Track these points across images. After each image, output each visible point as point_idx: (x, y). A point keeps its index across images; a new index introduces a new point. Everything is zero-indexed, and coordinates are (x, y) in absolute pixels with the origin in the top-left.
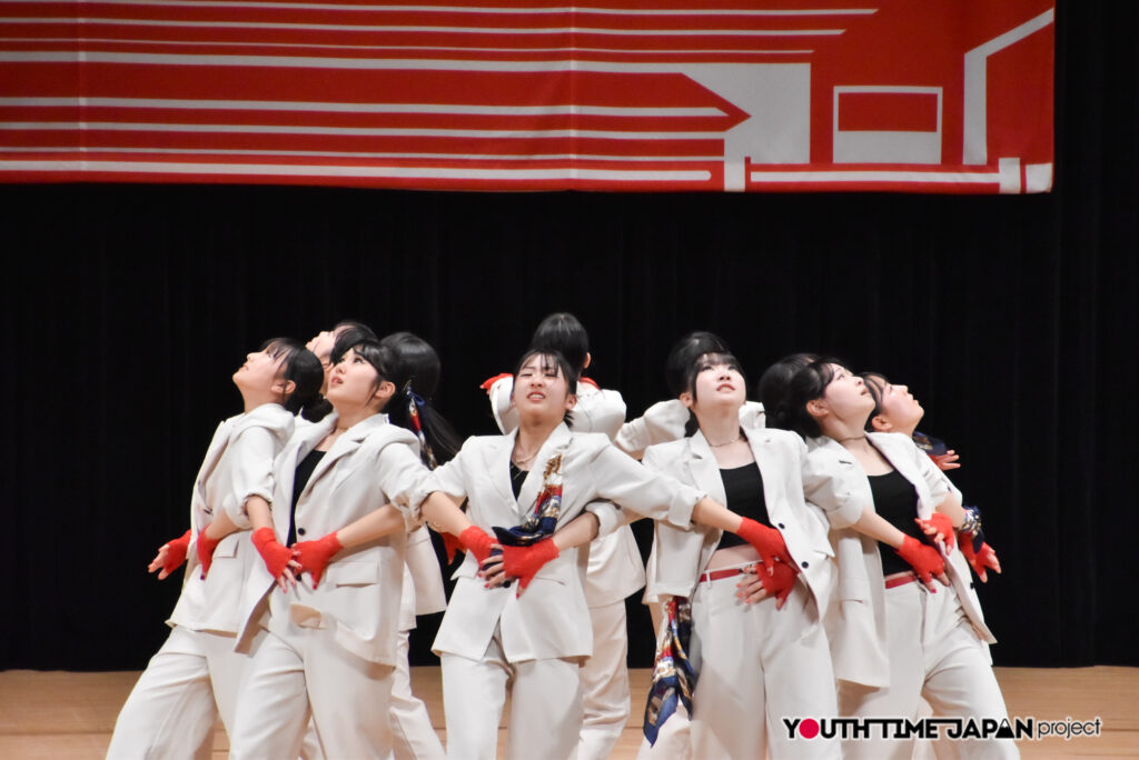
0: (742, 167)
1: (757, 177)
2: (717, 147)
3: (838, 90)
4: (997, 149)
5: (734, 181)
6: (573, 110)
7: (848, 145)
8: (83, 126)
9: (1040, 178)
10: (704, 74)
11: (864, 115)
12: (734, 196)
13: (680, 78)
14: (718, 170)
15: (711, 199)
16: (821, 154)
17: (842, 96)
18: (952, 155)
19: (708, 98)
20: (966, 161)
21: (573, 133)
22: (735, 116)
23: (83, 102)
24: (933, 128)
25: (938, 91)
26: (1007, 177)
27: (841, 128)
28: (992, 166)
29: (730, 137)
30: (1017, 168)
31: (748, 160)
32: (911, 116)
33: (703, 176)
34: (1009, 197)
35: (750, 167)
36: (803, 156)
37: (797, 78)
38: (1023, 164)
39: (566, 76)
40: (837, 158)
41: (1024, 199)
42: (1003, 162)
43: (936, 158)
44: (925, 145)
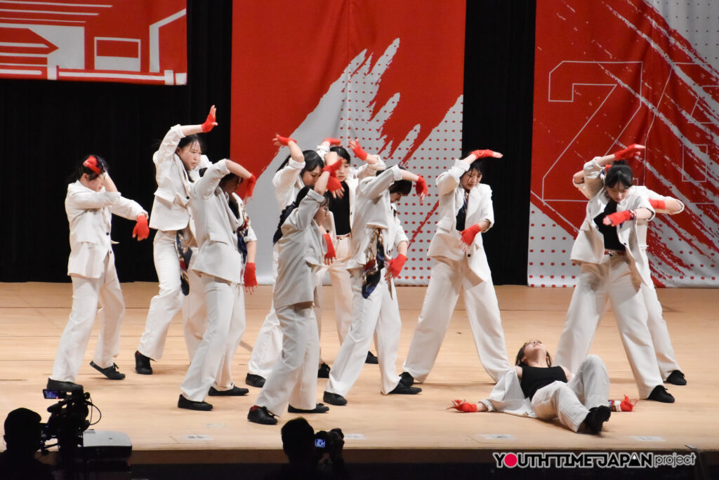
0: (55, 70)
1: (62, 74)
2: (44, 61)
3: (96, 39)
4: (164, 66)
5: (52, 75)
7: (102, 62)
9: (182, 79)
11: (107, 50)
12: (52, 82)
13: (28, 31)
14: (45, 70)
15: (42, 83)
16: (89, 66)
17: (98, 41)
18: (145, 69)
20: (151, 71)
22: (52, 48)
24: (137, 57)
25: (139, 41)
26: (168, 78)
27: (98, 55)
28: (161, 73)
29: (50, 57)
30: (172, 74)
31: (58, 67)
32: (128, 51)
33: (38, 73)
34: (169, 87)
35: (59, 70)
36: (82, 66)
38: (175, 73)
40: (96, 67)
41: (175, 88)
42: (166, 72)
43: (138, 69)
44: (133, 64)
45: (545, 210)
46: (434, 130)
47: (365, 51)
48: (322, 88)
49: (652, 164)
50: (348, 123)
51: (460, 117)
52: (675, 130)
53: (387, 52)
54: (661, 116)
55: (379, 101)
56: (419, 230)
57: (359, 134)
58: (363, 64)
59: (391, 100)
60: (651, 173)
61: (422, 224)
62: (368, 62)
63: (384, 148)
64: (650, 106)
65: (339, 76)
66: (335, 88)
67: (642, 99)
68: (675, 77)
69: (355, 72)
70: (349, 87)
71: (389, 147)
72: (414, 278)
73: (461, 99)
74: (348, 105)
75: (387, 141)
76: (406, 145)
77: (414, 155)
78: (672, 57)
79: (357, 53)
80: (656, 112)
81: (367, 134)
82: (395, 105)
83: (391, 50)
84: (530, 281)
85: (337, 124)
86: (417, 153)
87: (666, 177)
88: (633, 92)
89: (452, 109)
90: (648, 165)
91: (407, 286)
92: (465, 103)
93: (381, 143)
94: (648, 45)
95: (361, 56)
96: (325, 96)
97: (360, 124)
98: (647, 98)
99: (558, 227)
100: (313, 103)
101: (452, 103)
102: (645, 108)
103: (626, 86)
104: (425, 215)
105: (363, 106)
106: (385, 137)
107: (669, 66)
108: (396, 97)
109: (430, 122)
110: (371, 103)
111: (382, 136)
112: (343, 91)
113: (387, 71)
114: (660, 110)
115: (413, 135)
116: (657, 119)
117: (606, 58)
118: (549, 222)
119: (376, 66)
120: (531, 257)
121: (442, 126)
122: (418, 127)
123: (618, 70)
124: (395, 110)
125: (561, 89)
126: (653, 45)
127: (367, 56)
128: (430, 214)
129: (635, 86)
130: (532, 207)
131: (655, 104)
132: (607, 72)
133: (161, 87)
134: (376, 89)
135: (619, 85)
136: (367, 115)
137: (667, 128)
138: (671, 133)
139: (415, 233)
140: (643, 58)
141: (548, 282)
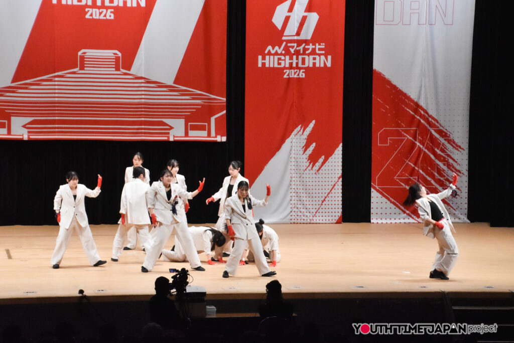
0: (173, 137)
1: (176, 139)
2: (168, 133)
3: (189, 124)
4: (217, 134)
5: (171, 139)
6: (143, 127)
7: (191, 133)
8: (57, 130)
9: (224, 139)
10: (165, 120)
11: (194, 128)
12: (171, 142)
13: (162, 122)
14: (168, 137)
15: (167, 143)
16: (187, 134)
17: (190, 125)
18: (209, 135)
19: (166, 125)
20: (212, 136)
21: (143, 131)
22: (171, 128)
23: (57, 126)
24: (206, 130)
25: (206, 124)
26: (219, 139)
27: (190, 130)
28: (216, 137)
29: (171, 132)
30: (220, 137)
31: (174, 135)
32: (202, 128)
33: (166, 138)
34: (219, 143)
35: (174, 137)
36: (184, 135)
37: (182, 122)
39: (142, 121)
40: (189, 135)
41: (222, 143)
42: (218, 136)
43: (206, 135)
44: (205, 133)
45: (378, 191)
46: (330, 158)
47: (300, 126)
48: (282, 141)
49: (423, 171)
50: (293, 156)
51: (341, 152)
52: (432, 157)
53: (309, 126)
54: (426, 151)
55: (307, 147)
56: (324, 200)
57: (298, 160)
58: (300, 131)
59: (312, 146)
60: (422, 175)
61: (326, 197)
62: (302, 130)
63: (309, 166)
64: (421, 146)
65: (289, 136)
66: (288, 141)
67: (418, 144)
68: (431, 134)
69: (296, 135)
70: (294, 141)
71: (311, 165)
72: (322, 220)
73: (341, 145)
74: (293, 148)
75: (310, 163)
76: (318, 164)
77: (321, 169)
78: (430, 126)
79: (297, 127)
80: (424, 149)
81: (302, 160)
82: (313, 148)
83: (312, 125)
84: (372, 221)
85: (289, 156)
86: (323, 168)
87: (429, 177)
88: (414, 141)
89: (337, 149)
90: (421, 171)
91: (319, 223)
92: (343, 146)
93: (308, 164)
94: (420, 121)
95: (299, 128)
96: (284, 144)
97: (298, 156)
98: (420, 143)
99: (383, 198)
100: (278, 148)
101: (338, 146)
102: (419, 148)
103: (411, 138)
104: (327, 194)
105: (300, 149)
106: (309, 161)
107: (429, 130)
108: (314, 145)
109: (329, 154)
110: (303, 147)
111: (308, 160)
112: (291, 142)
113: (310, 134)
114: (426, 148)
115: (321, 160)
116: (425, 152)
117: (403, 127)
118: (380, 196)
119: (305, 131)
120: (372, 211)
121: (333, 156)
122: (323, 157)
123: (407, 132)
124: (313, 150)
125: (384, 140)
126: (422, 121)
127: (301, 128)
128: (329, 193)
129: (415, 138)
130: (372, 190)
131: (423, 145)
132: (403, 132)
133: (216, 143)
134: (305, 141)
135: (408, 138)
136: (302, 152)
137: (429, 156)
138: (431, 158)
139: (323, 202)
140: (418, 126)
141: (380, 221)
